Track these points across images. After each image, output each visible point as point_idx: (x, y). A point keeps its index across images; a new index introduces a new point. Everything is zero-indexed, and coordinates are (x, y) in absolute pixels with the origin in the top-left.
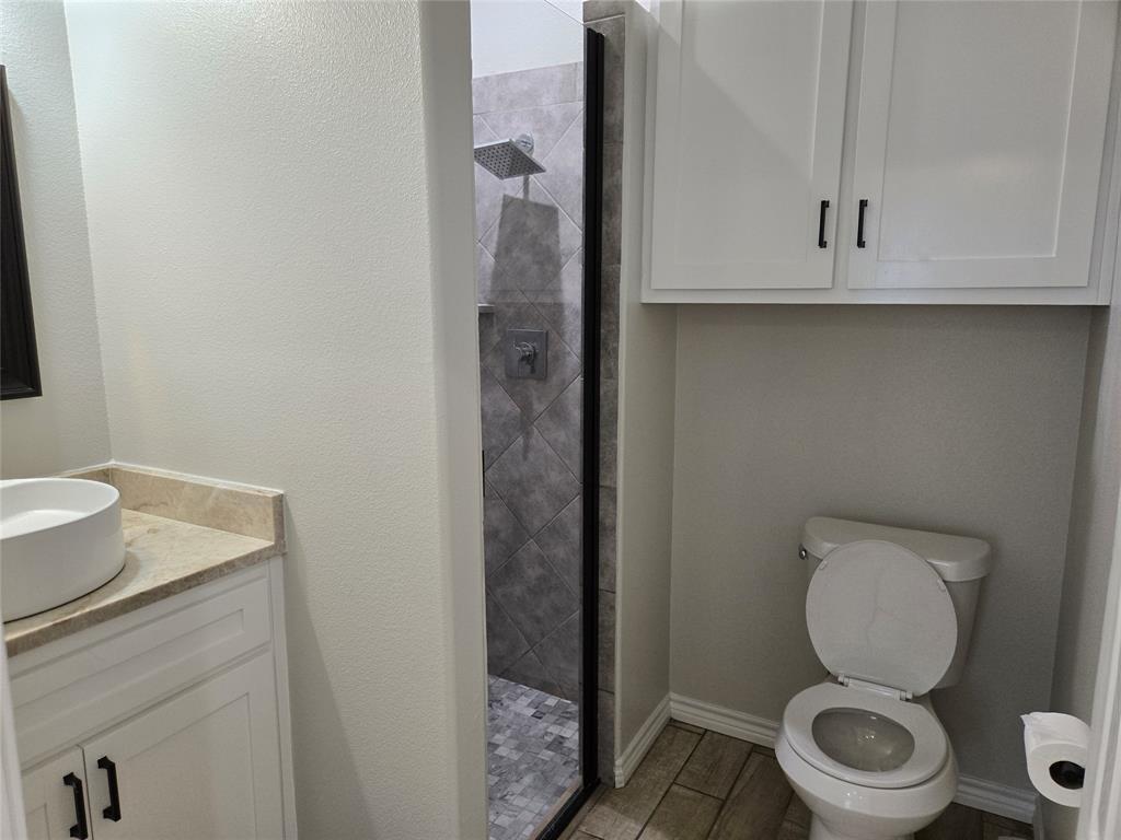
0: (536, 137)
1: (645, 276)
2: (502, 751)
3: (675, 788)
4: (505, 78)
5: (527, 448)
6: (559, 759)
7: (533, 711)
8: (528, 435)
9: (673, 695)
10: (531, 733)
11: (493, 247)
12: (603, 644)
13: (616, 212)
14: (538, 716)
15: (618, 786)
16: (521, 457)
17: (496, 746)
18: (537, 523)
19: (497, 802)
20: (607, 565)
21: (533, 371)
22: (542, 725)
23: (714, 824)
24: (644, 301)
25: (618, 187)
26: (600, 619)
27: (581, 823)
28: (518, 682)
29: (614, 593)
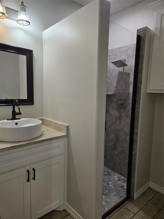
0: (126, 59)
1: (148, 87)
2: (110, 185)
3: (148, 203)
4: (121, 48)
5: (120, 123)
6: (122, 190)
7: (118, 179)
8: (120, 120)
9: (150, 182)
10: (117, 183)
11: (116, 81)
12: (133, 167)
13: (141, 73)
14: (119, 180)
15: (134, 199)
16: (119, 125)
17: (109, 184)
18: (121, 139)
19: (108, 196)
20: (135, 150)
21: (123, 107)
22: (119, 182)
23: (157, 214)
24: (147, 92)
25: (142, 68)
26: (133, 161)
27: (125, 205)
28: (115, 172)
29: (136, 156)
